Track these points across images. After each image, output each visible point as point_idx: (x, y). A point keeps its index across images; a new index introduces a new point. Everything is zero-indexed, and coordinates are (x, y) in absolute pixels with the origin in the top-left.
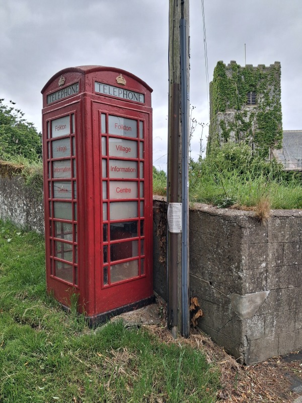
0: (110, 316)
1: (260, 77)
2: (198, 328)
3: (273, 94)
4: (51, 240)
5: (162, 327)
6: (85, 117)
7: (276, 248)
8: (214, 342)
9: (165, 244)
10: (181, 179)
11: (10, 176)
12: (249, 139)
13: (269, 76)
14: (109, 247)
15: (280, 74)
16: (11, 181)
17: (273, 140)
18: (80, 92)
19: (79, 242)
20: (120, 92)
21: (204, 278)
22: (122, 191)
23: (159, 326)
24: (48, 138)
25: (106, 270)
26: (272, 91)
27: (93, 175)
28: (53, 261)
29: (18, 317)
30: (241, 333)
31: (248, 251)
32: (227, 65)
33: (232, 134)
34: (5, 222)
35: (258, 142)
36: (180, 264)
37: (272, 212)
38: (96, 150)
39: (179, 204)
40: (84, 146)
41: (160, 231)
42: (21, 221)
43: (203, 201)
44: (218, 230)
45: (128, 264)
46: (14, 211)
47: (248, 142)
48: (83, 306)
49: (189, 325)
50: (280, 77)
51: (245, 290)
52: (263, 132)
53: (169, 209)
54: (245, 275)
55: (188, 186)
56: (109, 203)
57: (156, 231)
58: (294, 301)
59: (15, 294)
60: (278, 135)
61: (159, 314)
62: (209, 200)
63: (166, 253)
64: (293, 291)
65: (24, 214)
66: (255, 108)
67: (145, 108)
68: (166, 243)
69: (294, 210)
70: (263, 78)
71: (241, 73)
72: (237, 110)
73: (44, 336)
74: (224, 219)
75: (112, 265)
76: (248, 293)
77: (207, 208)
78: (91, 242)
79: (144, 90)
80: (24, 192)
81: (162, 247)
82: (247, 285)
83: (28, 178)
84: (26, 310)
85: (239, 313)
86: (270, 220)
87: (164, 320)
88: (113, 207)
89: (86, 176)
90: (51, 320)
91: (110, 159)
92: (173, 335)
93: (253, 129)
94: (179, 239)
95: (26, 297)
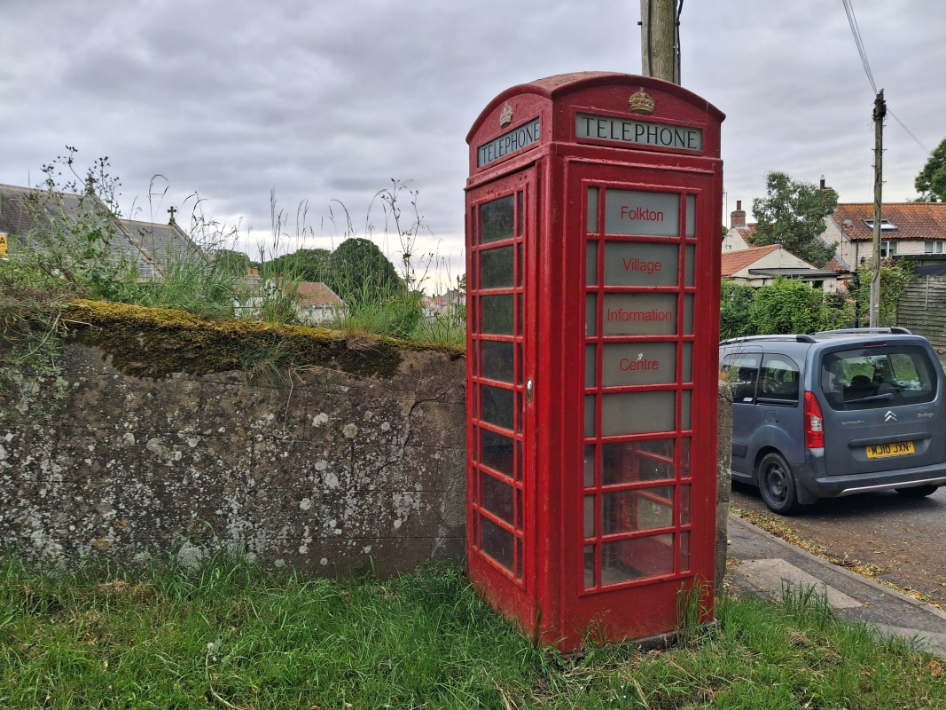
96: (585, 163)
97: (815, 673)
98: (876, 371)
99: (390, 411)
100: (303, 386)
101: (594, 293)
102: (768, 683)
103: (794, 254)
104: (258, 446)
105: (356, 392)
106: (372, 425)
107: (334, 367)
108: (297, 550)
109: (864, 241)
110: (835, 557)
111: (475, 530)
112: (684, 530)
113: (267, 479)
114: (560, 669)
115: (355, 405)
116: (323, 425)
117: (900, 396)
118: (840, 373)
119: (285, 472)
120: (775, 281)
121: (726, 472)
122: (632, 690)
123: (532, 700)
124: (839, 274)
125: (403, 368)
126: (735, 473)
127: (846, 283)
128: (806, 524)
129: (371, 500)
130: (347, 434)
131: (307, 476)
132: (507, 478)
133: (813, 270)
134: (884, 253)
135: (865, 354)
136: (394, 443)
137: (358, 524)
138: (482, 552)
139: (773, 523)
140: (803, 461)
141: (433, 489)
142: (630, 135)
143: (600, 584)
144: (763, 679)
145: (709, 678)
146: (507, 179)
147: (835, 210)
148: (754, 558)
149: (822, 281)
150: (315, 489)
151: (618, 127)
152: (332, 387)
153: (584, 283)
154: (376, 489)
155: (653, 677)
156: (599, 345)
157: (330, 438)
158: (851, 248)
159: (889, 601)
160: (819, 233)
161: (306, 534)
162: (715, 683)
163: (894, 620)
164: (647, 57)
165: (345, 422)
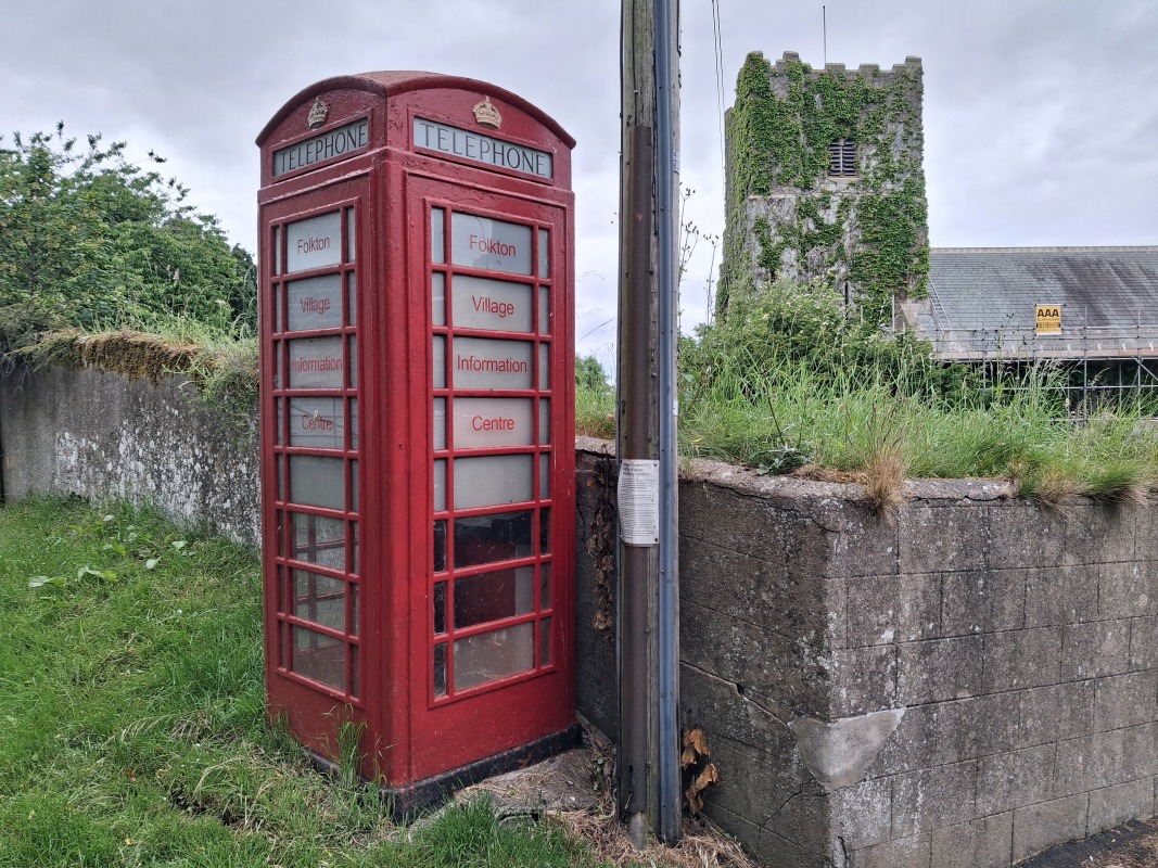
0: (450, 786)
1: (867, 98)
2: (705, 819)
3: (902, 147)
4: (279, 567)
5: (602, 817)
6: (386, 218)
7: (921, 586)
8: (751, 858)
9: (610, 576)
10: (656, 394)
11: (155, 376)
12: (835, 272)
13: (890, 98)
14: (452, 585)
15: (921, 93)
16: (159, 390)
17: (904, 275)
18: (371, 147)
19: (363, 574)
20: (485, 149)
21: (720, 675)
22: (488, 425)
23: (592, 812)
24: (274, 273)
25: (441, 654)
26: (898, 138)
27: (408, 381)
28: (285, 629)
29: (181, 792)
30: (825, 830)
31: (844, 598)
32: (773, 64)
33: (789, 256)
34: (137, 510)
35: (862, 279)
36: (654, 634)
37: (911, 486)
38: (416, 311)
39: (651, 462)
40: (382, 298)
41: (596, 540)
42: (184, 504)
43: (716, 454)
44: (760, 536)
45: (504, 636)
46: (163, 477)
47: (833, 278)
48: (375, 760)
49: (678, 810)
50: (920, 100)
51: (838, 706)
52: (876, 252)
53: (622, 476)
54: (836, 665)
55: (676, 412)
56: (451, 460)
57: (584, 540)
58: (972, 735)
59: (171, 725)
60: (916, 260)
61: (593, 778)
62: (733, 453)
63: (613, 603)
64: (969, 707)
65: (196, 487)
66: (852, 184)
67: (555, 191)
68: (613, 573)
69: (970, 481)
70: (873, 102)
71: (813, 87)
72: (803, 190)
73: (260, 849)
74: (778, 508)
75: (457, 639)
76: (844, 716)
77: (729, 474)
78: (399, 574)
79: (551, 142)
80: (196, 424)
81: (601, 586)
82: (844, 692)
83: (210, 381)
84: (206, 772)
85: (820, 772)
86: (903, 508)
87: (607, 794)
88: (461, 470)
89: (388, 383)
90: (280, 801)
91: (457, 335)
92: (634, 839)
93: (847, 242)
94: (652, 563)
95: (204, 732)
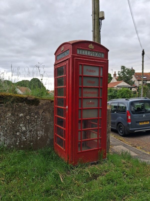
96: (79, 59)
97: (127, 169)
98: (142, 106)
99: (37, 113)
100: (17, 107)
101: (81, 87)
102: (117, 171)
103: (126, 83)
104: (7, 121)
105: (29, 109)
106: (33, 116)
107: (24, 103)
108: (16, 144)
109: (140, 80)
110: (133, 145)
111: (56, 139)
112: (100, 139)
113: (9, 128)
114: (73, 169)
115: (29, 112)
116: (22, 116)
117: (146, 112)
118: (134, 107)
119: (13, 126)
120: (122, 88)
121: (109, 127)
122: (88, 173)
123: (66, 176)
124: (135, 87)
125: (40, 104)
126: (112, 127)
127: (137, 89)
128: (127, 138)
129: (33, 133)
130: (27, 118)
131: (18, 127)
132: (62, 128)
133: (130, 86)
134: (144, 83)
135: (140, 103)
136: (38, 120)
137: (30, 138)
138: (57, 144)
139: (120, 138)
140: (127, 125)
141: (47, 130)
142: (89, 54)
143: (82, 151)
144: (116, 170)
145: (105, 170)
146: (62, 63)
147: (135, 74)
148: (116, 145)
149: (132, 89)
150: (20, 130)
151: (86, 52)
152: (24, 108)
153: (79, 85)
154: (34, 130)
155: (93, 170)
156: (82, 99)
157: (23, 119)
158: (137, 82)
159: (143, 154)
160: (131, 78)
161: (18, 140)
162: (106, 172)
163: (144, 158)
164: (94, 38)
165: (27, 115)
